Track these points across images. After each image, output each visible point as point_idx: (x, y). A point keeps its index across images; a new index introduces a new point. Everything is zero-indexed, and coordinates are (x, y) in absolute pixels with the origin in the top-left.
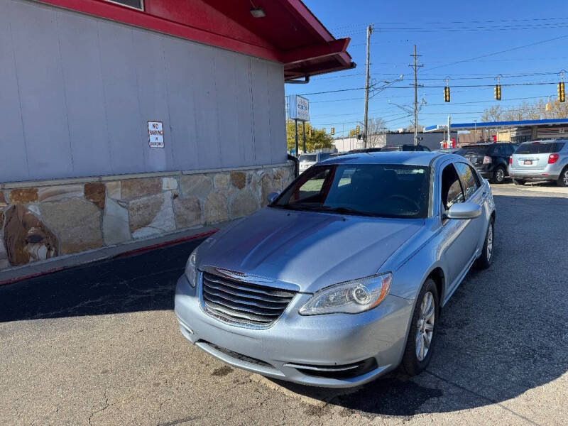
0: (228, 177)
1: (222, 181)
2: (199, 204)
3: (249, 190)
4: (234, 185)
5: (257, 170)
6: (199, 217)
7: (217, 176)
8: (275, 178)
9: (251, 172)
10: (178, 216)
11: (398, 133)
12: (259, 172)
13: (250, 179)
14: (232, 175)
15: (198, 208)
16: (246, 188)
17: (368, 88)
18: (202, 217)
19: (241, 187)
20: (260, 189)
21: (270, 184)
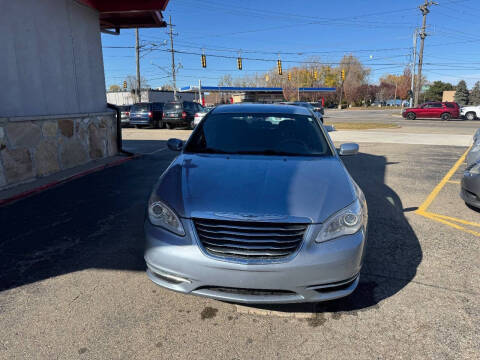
0: (56, 125)
1: (51, 129)
2: (29, 154)
3: (77, 139)
4: (63, 133)
5: (83, 118)
6: (29, 169)
7: (46, 124)
8: (100, 126)
9: (79, 120)
10: (8, 169)
11: (158, 91)
12: (86, 121)
13: (77, 127)
14: (60, 124)
15: (28, 160)
16: (74, 137)
17: (138, 48)
18: (34, 169)
19: (70, 135)
20: (87, 137)
21: (96, 132)
